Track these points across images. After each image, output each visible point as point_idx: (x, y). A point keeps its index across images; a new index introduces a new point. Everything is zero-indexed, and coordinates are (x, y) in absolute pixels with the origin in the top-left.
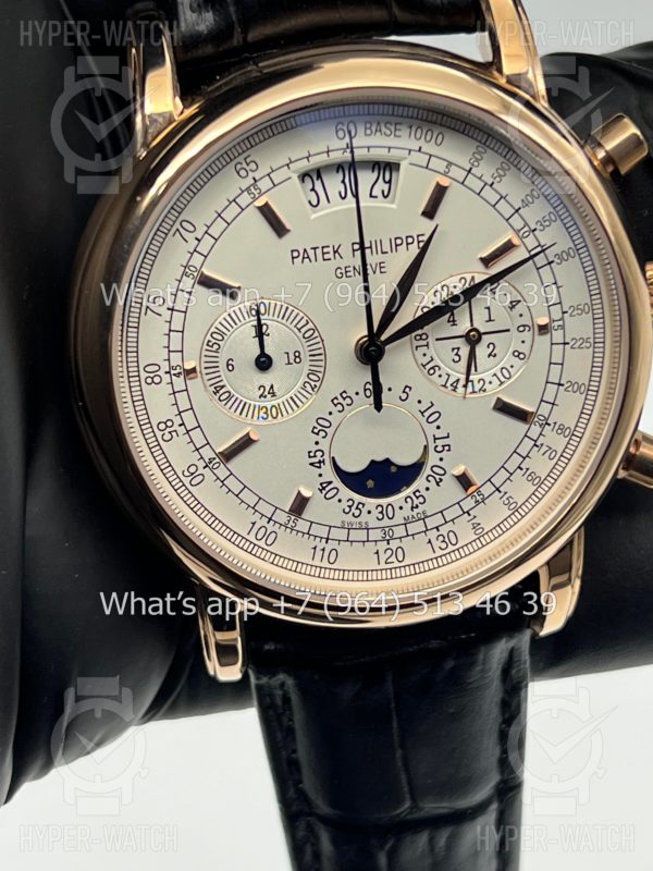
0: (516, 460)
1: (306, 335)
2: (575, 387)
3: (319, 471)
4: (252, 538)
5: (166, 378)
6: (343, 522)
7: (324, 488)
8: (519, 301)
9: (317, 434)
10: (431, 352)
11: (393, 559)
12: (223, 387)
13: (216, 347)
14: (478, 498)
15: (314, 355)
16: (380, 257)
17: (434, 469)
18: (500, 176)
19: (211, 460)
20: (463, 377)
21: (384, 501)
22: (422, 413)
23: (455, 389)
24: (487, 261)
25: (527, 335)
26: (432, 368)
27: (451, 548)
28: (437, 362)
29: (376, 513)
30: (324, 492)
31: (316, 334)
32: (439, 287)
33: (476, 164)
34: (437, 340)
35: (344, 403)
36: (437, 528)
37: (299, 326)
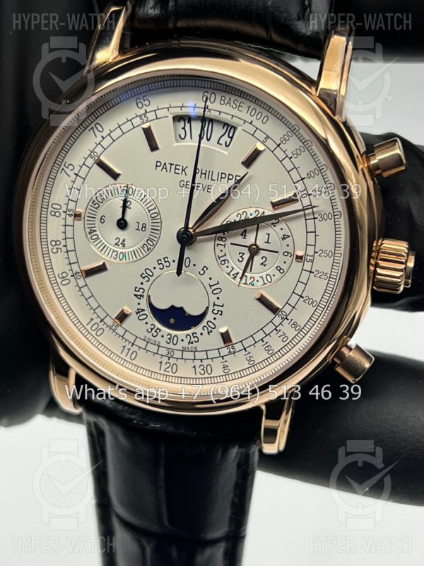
0: (261, 335)
1: (153, 216)
2: (311, 301)
3: (138, 301)
4: (88, 327)
5: (63, 215)
6: (145, 337)
7: (139, 312)
8: (289, 236)
9: (144, 278)
10: (226, 250)
11: (169, 370)
12: (95, 231)
13: (97, 206)
14: (231, 350)
15: (154, 230)
16: (210, 182)
17: (209, 323)
18: (297, 154)
19: (77, 273)
20: (241, 272)
21: (174, 333)
22: (211, 286)
23: (234, 278)
24: (275, 205)
25: (288, 259)
26: (224, 260)
27: (206, 375)
28: (228, 257)
29: (166, 338)
30: (139, 315)
31: (159, 217)
32: (241, 212)
33: (284, 142)
34: (232, 244)
35: (165, 264)
36: (201, 360)
37: (150, 209)
